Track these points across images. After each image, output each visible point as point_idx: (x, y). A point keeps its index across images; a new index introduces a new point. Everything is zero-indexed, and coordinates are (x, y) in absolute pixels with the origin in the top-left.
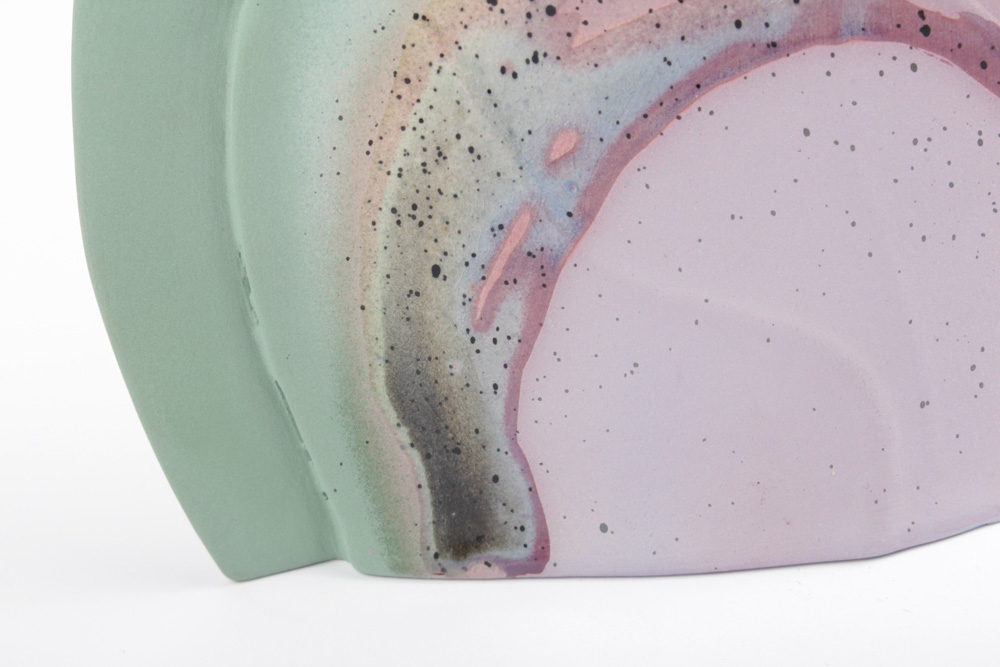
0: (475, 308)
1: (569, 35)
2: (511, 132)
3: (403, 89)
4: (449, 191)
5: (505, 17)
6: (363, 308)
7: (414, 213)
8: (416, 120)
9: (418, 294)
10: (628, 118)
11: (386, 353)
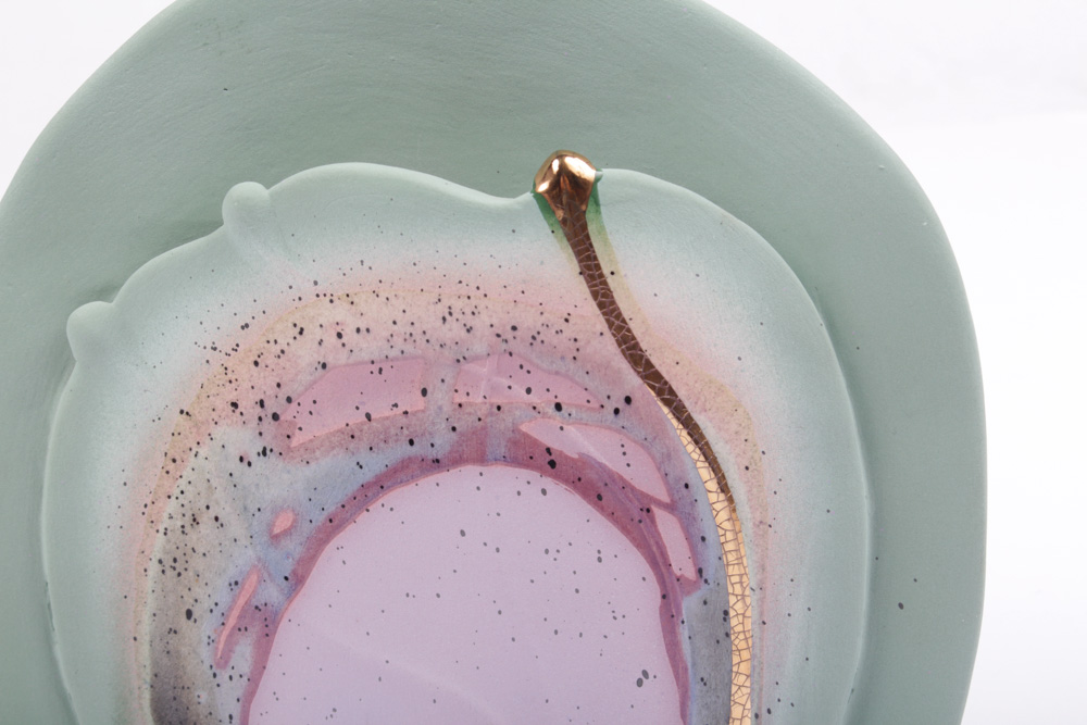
0: (217, 648)
1: (289, 437)
2: (245, 508)
3: (171, 466)
4: (200, 550)
5: (244, 418)
6: (135, 639)
7: (174, 565)
8: (178, 491)
9: (175, 632)
10: (331, 508)
11: (151, 679)
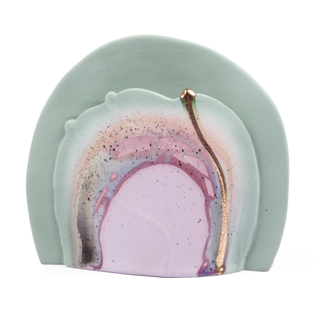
0: (95, 208)
1: (117, 155)
2: (105, 172)
3: (87, 161)
4: (93, 183)
5: (106, 150)
6: (75, 205)
7: (86, 186)
8: (89, 167)
9: (85, 204)
10: (126, 173)
11: (78, 216)
